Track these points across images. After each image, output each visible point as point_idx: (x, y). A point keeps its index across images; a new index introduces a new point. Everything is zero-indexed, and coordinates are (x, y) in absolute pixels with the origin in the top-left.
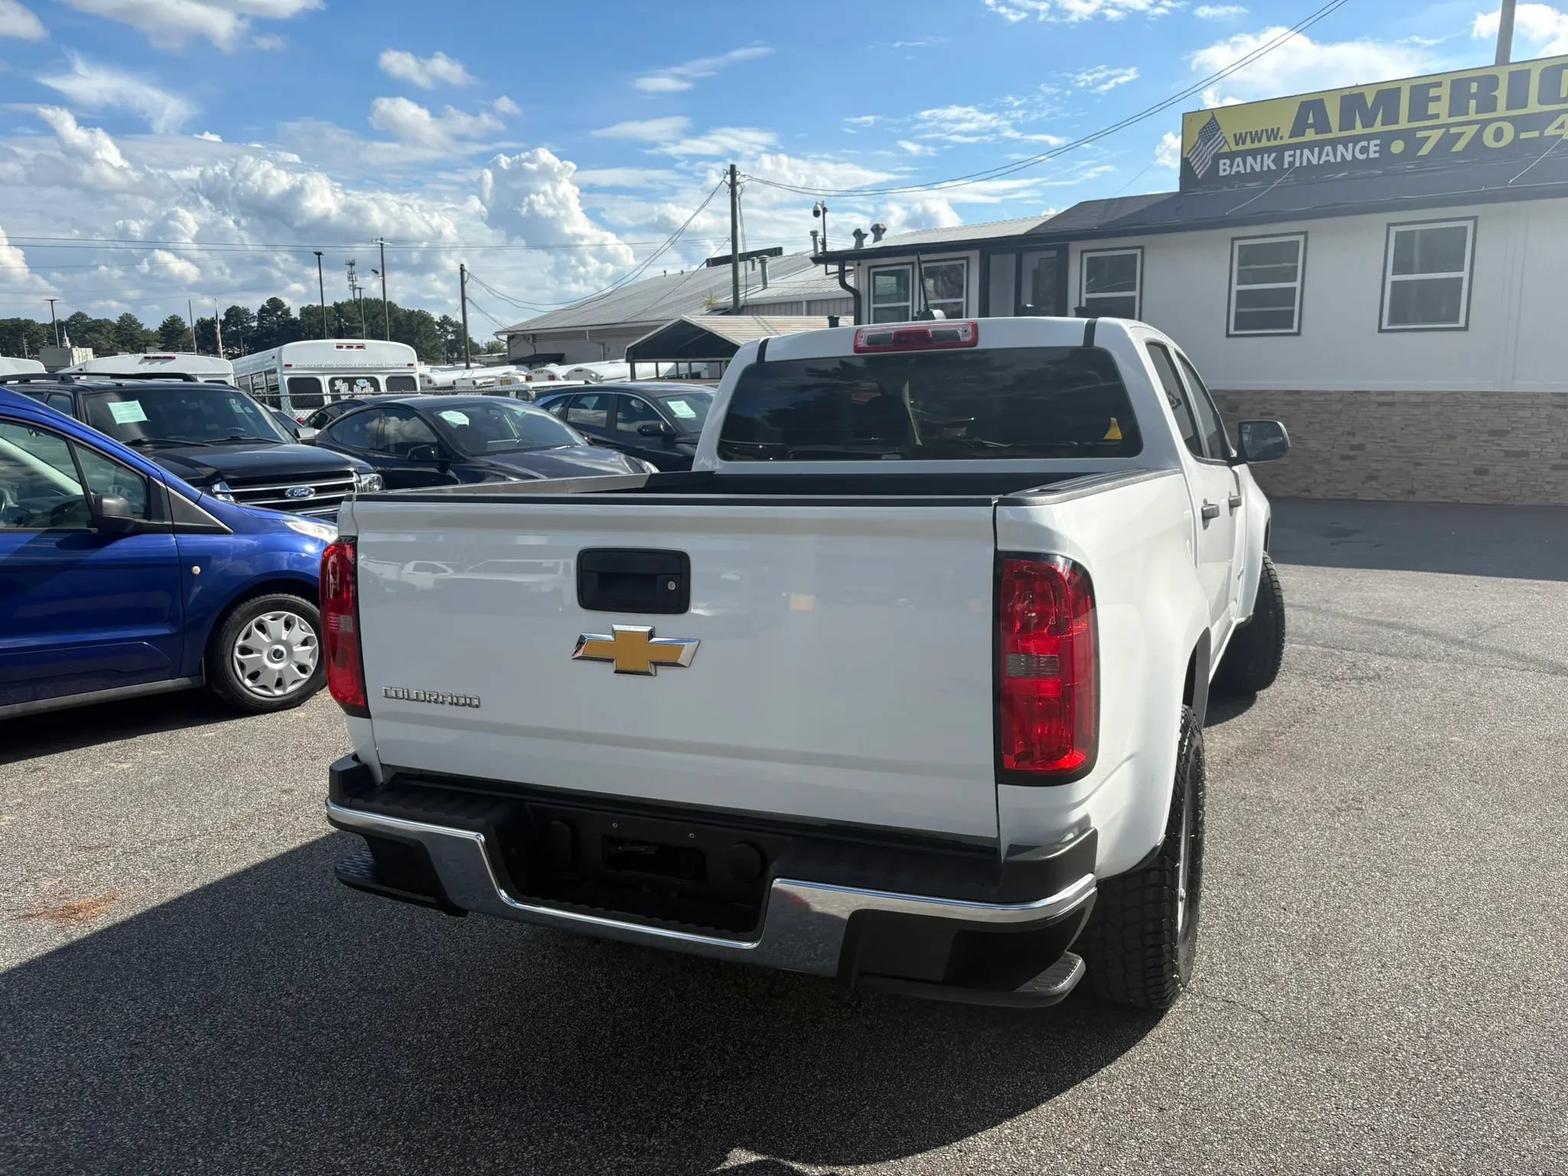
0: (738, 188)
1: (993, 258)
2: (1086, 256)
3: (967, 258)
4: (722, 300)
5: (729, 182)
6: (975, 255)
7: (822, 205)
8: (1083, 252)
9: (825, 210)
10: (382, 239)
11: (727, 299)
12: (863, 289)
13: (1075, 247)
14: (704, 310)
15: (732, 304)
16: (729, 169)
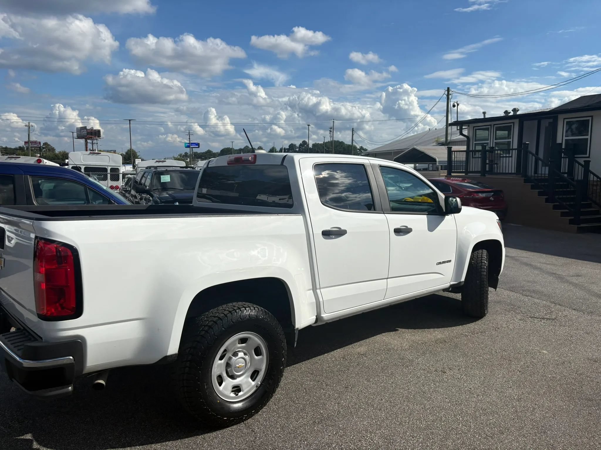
0: (450, 96)
1: (525, 122)
2: (566, 120)
3: (513, 123)
4: (442, 140)
5: (447, 94)
6: (517, 121)
7: (457, 103)
8: (564, 119)
9: (458, 105)
10: (334, 120)
11: (443, 140)
12: (471, 136)
13: (561, 117)
14: (435, 144)
15: (445, 141)
16: (447, 89)
